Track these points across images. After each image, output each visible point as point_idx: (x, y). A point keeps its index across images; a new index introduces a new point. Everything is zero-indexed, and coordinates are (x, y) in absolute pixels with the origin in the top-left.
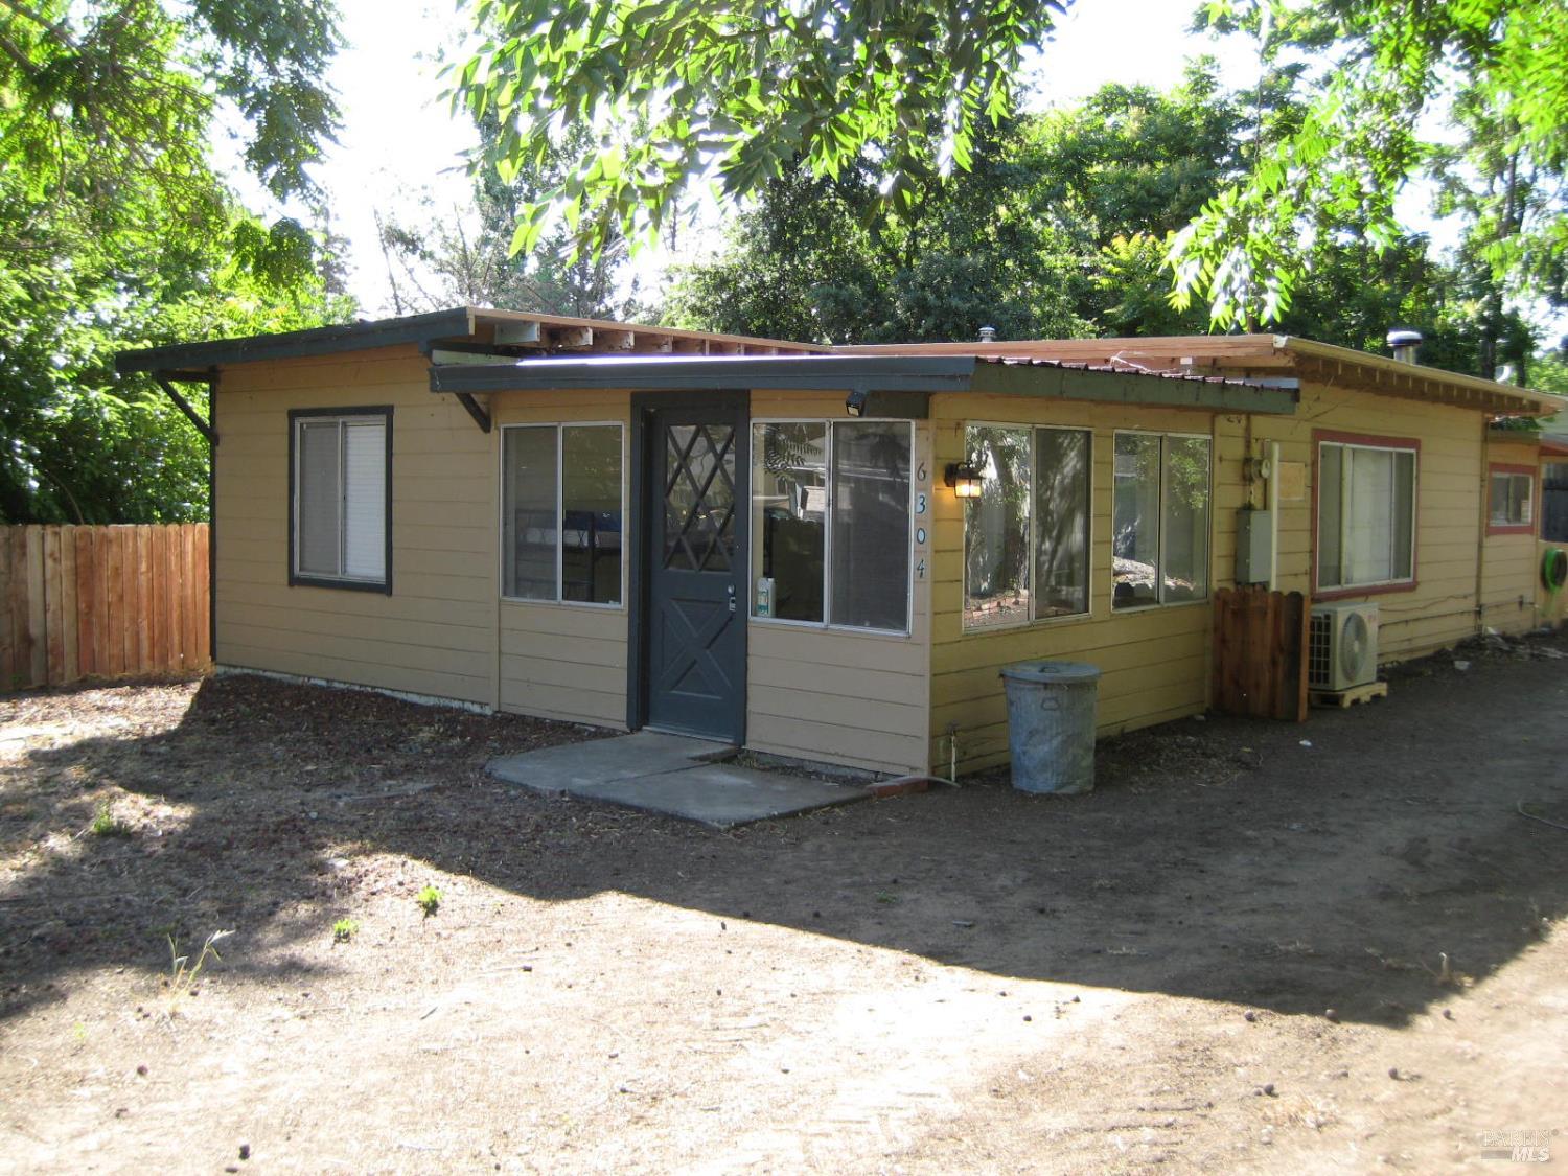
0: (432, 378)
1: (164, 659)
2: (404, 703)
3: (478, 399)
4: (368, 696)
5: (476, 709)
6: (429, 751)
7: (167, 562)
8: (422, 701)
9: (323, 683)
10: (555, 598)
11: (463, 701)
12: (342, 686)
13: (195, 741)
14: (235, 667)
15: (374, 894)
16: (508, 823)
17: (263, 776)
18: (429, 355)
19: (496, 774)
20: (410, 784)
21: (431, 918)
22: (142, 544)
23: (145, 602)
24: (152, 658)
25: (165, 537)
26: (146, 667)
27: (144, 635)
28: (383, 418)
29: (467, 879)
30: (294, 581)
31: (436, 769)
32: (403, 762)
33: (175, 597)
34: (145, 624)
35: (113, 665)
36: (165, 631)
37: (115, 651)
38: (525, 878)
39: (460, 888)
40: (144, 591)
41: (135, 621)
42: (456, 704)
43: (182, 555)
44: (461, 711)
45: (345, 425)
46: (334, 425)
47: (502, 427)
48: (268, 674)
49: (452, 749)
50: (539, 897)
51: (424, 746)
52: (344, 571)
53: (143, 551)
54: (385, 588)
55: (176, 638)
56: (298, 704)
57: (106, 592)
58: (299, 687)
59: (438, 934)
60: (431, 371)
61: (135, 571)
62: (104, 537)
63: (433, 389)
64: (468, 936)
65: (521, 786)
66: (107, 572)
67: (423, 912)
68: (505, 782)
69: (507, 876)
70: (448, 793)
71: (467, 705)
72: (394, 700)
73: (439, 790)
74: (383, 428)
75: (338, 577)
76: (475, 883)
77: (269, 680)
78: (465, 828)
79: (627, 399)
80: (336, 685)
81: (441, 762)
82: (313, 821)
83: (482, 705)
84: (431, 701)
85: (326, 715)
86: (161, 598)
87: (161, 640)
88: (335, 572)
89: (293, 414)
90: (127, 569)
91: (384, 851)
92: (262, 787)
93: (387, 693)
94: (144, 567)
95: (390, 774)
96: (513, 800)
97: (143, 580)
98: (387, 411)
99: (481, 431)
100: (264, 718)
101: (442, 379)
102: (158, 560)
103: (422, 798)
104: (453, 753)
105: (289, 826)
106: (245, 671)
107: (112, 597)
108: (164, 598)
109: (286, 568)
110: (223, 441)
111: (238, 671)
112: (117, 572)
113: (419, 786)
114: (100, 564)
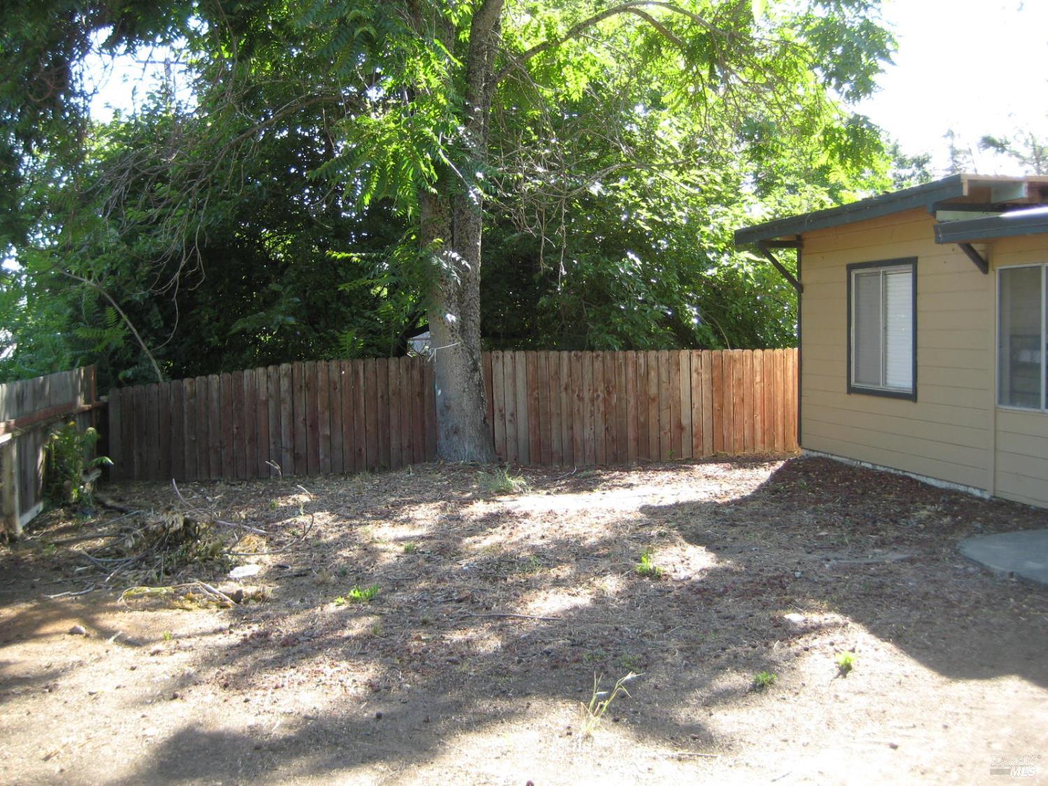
0: (937, 233)
1: (772, 444)
2: (924, 485)
3: (977, 247)
4: (898, 477)
5: (977, 493)
6: (922, 526)
7: (774, 375)
9: (870, 466)
10: (1040, 406)
11: (969, 486)
12: (882, 469)
13: (756, 505)
14: (814, 451)
15: (807, 649)
16: (952, 597)
17: (784, 538)
18: (934, 214)
19: (962, 551)
20: (890, 555)
21: (840, 679)
22: (757, 362)
23: (759, 402)
24: (763, 442)
25: (773, 358)
26: (759, 448)
27: (758, 426)
28: (910, 267)
29: (888, 645)
30: (851, 390)
31: (921, 542)
32: (896, 534)
33: (780, 399)
34: (759, 418)
35: (737, 446)
36: (773, 424)
37: (738, 436)
38: (941, 651)
39: (881, 653)
40: (758, 395)
41: (752, 415)
42: (962, 488)
43: (785, 370)
44: (966, 494)
45: (885, 274)
46: (877, 274)
47: (998, 269)
48: (834, 458)
49: (942, 525)
50: (943, 672)
51: (920, 522)
52: (885, 383)
53: (758, 368)
54: (912, 397)
55: (780, 429)
56: (844, 482)
57: (733, 394)
58: (851, 468)
59: (836, 696)
60: (935, 228)
61: (752, 382)
62: (731, 357)
63: (938, 242)
64: (862, 701)
65: (981, 565)
66: (733, 382)
67: (837, 671)
68: (969, 560)
69: (927, 648)
70: (919, 564)
71: (971, 490)
72: (917, 482)
73: (912, 561)
74: (911, 275)
75: (881, 387)
76: (895, 650)
77: (835, 462)
78: (913, 598)
80: (878, 468)
81: (927, 536)
82: (796, 579)
83: (982, 490)
84: (943, 485)
85: (859, 491)
86: (770, 400)
87: (770, 430)
88: (879, 384)
89: (850, 267)
90: (747, 380)
91: (836, 611)
92: (780, 546)
93: (914, 476)
94: (758, 379)
95: (882, 544)
96: (968, 575)
97: (758, 387)
98: (913, 261)
99: (980, 273)
100: (813, 492)
101: (946, 234)
102: (768, 374)
103: (895, 567)
104: (943, 530)
105: (776, 582)
106: (820, 454)
107: (737, 400)
108: (772, 400)
109: (845, 381)
110: (806, 289)
111: (815, 454)
112: (740, 382)
113: (898, 556)
114: (728, 377)
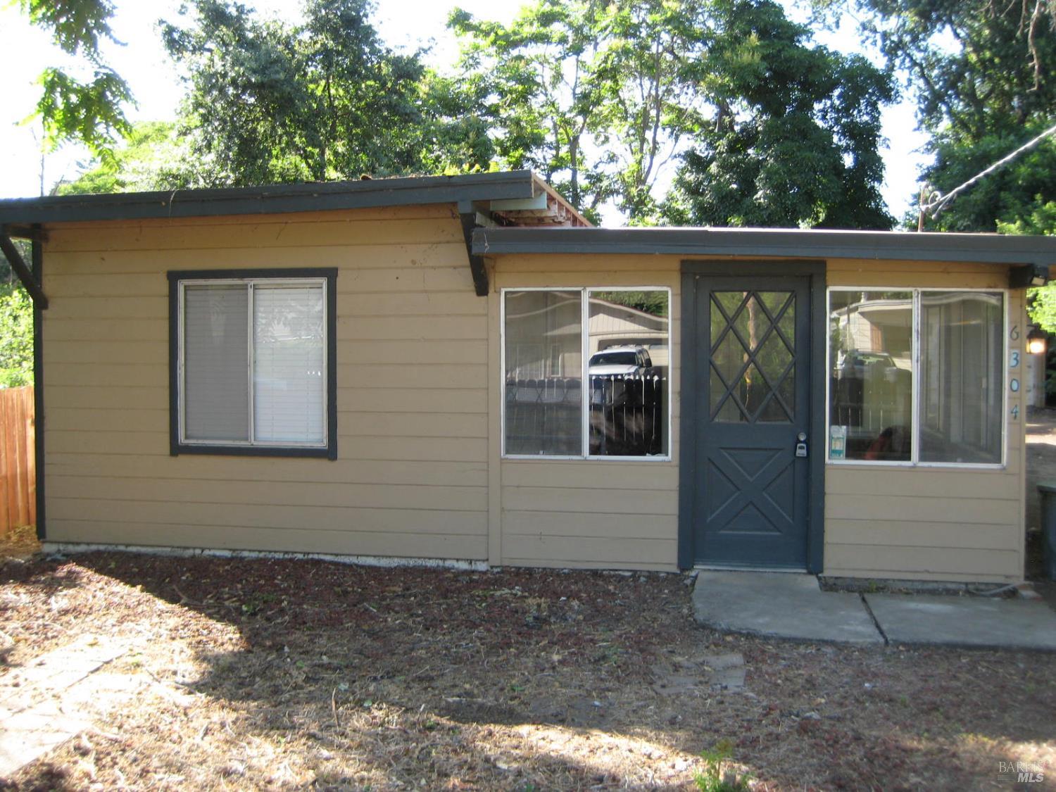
5: (462, 566)
8: (384, 563)
10: (579, 452)
11: (444, 559)
12: (254, 555)
28: (324, 281)
30: (176, 450)
42: (432, 563)
44: (441, 570)
45: (260, 288)
46: (245, 287)
47: (503, 291)
52: (258, 437)
54: (326, 453)
71: (450, 563)
74: (323, 291)
75: (250, 443)
79: (676, 265)
80: (245, 554)
83: (472, 561)
84: (394, 563)
88: (246, 439)
89: (175, 276)
98: (331, 274)
99: (474, 295)
109: (163, 438)
110: (55, 304)
